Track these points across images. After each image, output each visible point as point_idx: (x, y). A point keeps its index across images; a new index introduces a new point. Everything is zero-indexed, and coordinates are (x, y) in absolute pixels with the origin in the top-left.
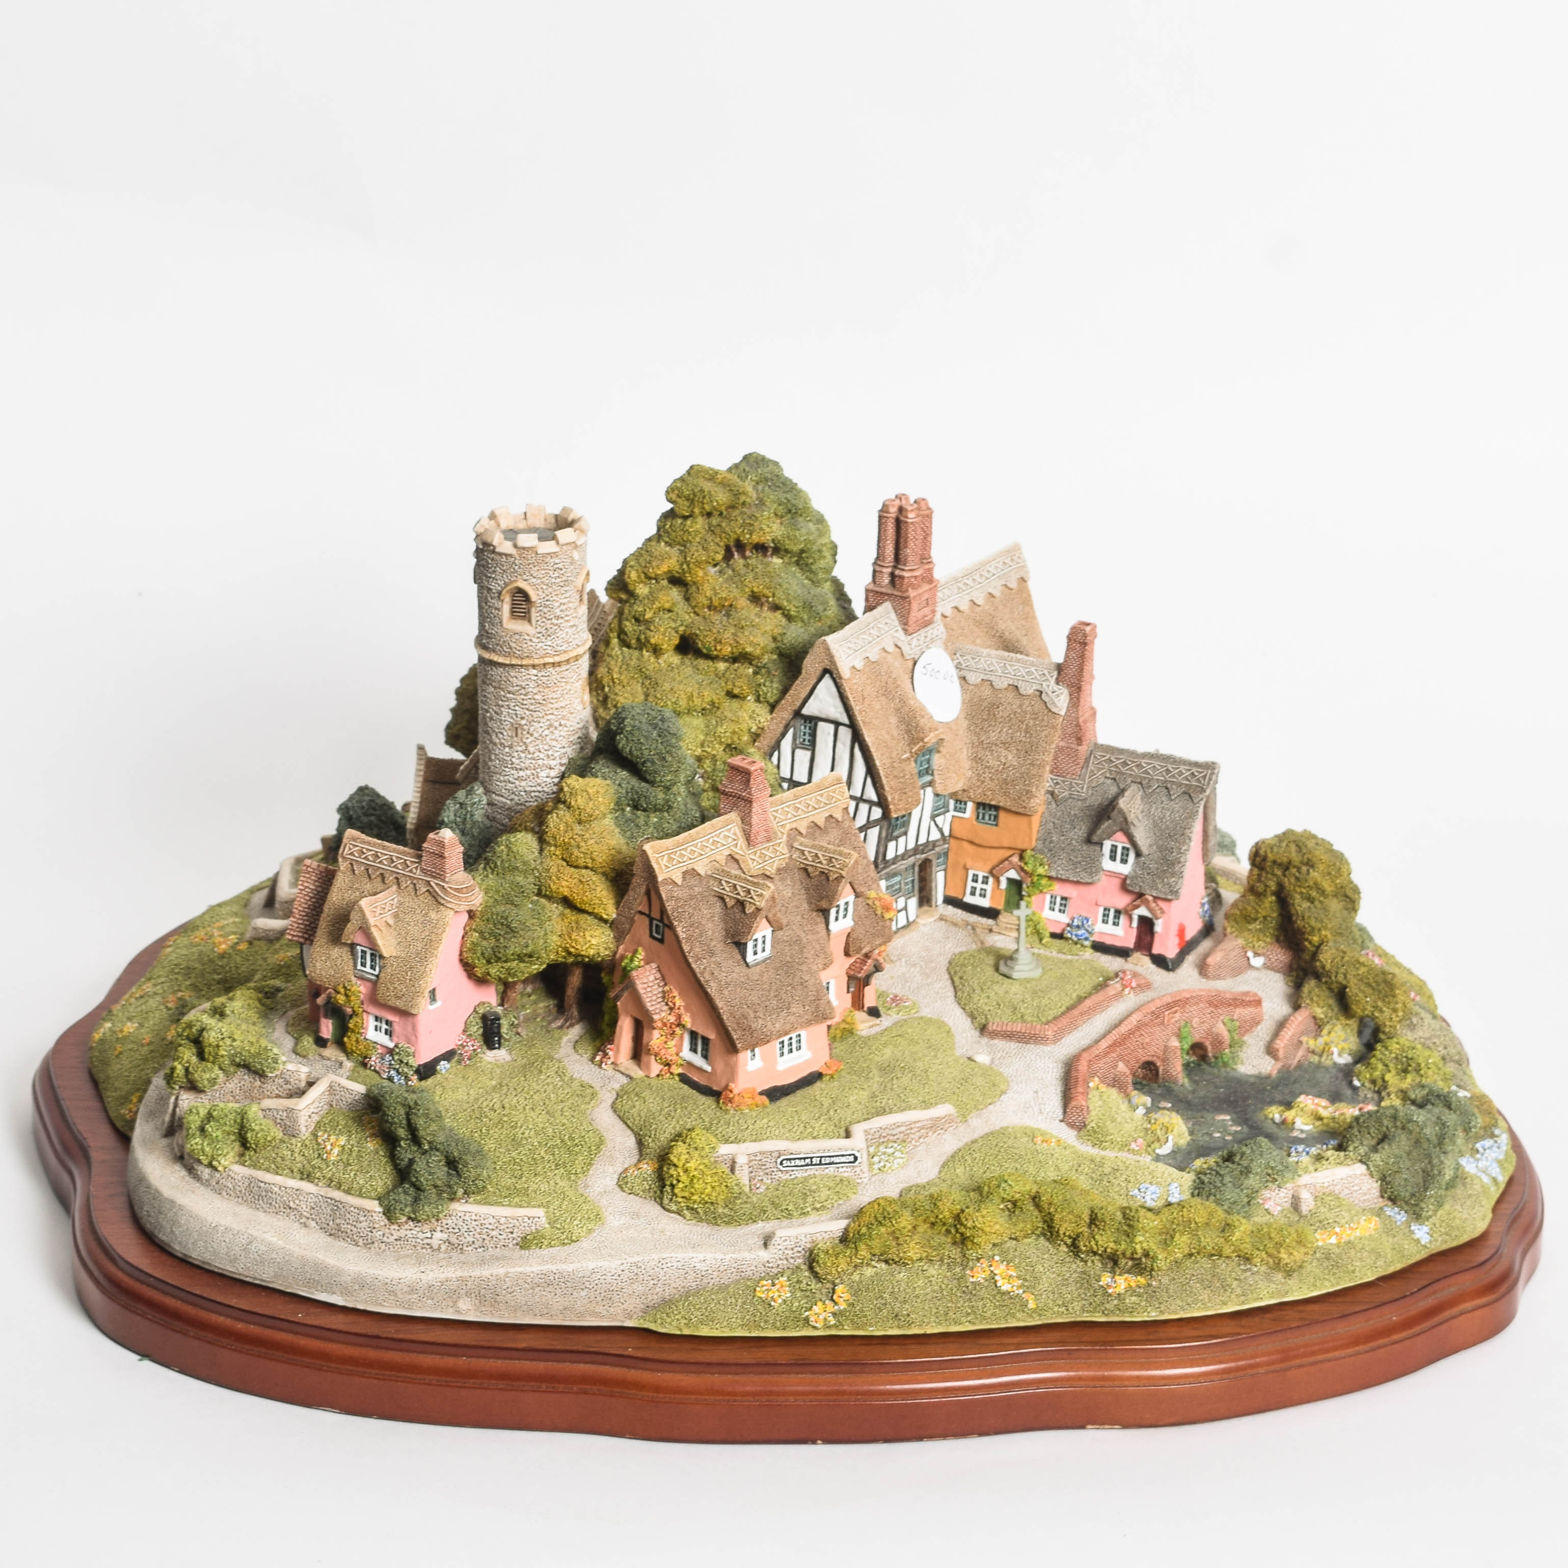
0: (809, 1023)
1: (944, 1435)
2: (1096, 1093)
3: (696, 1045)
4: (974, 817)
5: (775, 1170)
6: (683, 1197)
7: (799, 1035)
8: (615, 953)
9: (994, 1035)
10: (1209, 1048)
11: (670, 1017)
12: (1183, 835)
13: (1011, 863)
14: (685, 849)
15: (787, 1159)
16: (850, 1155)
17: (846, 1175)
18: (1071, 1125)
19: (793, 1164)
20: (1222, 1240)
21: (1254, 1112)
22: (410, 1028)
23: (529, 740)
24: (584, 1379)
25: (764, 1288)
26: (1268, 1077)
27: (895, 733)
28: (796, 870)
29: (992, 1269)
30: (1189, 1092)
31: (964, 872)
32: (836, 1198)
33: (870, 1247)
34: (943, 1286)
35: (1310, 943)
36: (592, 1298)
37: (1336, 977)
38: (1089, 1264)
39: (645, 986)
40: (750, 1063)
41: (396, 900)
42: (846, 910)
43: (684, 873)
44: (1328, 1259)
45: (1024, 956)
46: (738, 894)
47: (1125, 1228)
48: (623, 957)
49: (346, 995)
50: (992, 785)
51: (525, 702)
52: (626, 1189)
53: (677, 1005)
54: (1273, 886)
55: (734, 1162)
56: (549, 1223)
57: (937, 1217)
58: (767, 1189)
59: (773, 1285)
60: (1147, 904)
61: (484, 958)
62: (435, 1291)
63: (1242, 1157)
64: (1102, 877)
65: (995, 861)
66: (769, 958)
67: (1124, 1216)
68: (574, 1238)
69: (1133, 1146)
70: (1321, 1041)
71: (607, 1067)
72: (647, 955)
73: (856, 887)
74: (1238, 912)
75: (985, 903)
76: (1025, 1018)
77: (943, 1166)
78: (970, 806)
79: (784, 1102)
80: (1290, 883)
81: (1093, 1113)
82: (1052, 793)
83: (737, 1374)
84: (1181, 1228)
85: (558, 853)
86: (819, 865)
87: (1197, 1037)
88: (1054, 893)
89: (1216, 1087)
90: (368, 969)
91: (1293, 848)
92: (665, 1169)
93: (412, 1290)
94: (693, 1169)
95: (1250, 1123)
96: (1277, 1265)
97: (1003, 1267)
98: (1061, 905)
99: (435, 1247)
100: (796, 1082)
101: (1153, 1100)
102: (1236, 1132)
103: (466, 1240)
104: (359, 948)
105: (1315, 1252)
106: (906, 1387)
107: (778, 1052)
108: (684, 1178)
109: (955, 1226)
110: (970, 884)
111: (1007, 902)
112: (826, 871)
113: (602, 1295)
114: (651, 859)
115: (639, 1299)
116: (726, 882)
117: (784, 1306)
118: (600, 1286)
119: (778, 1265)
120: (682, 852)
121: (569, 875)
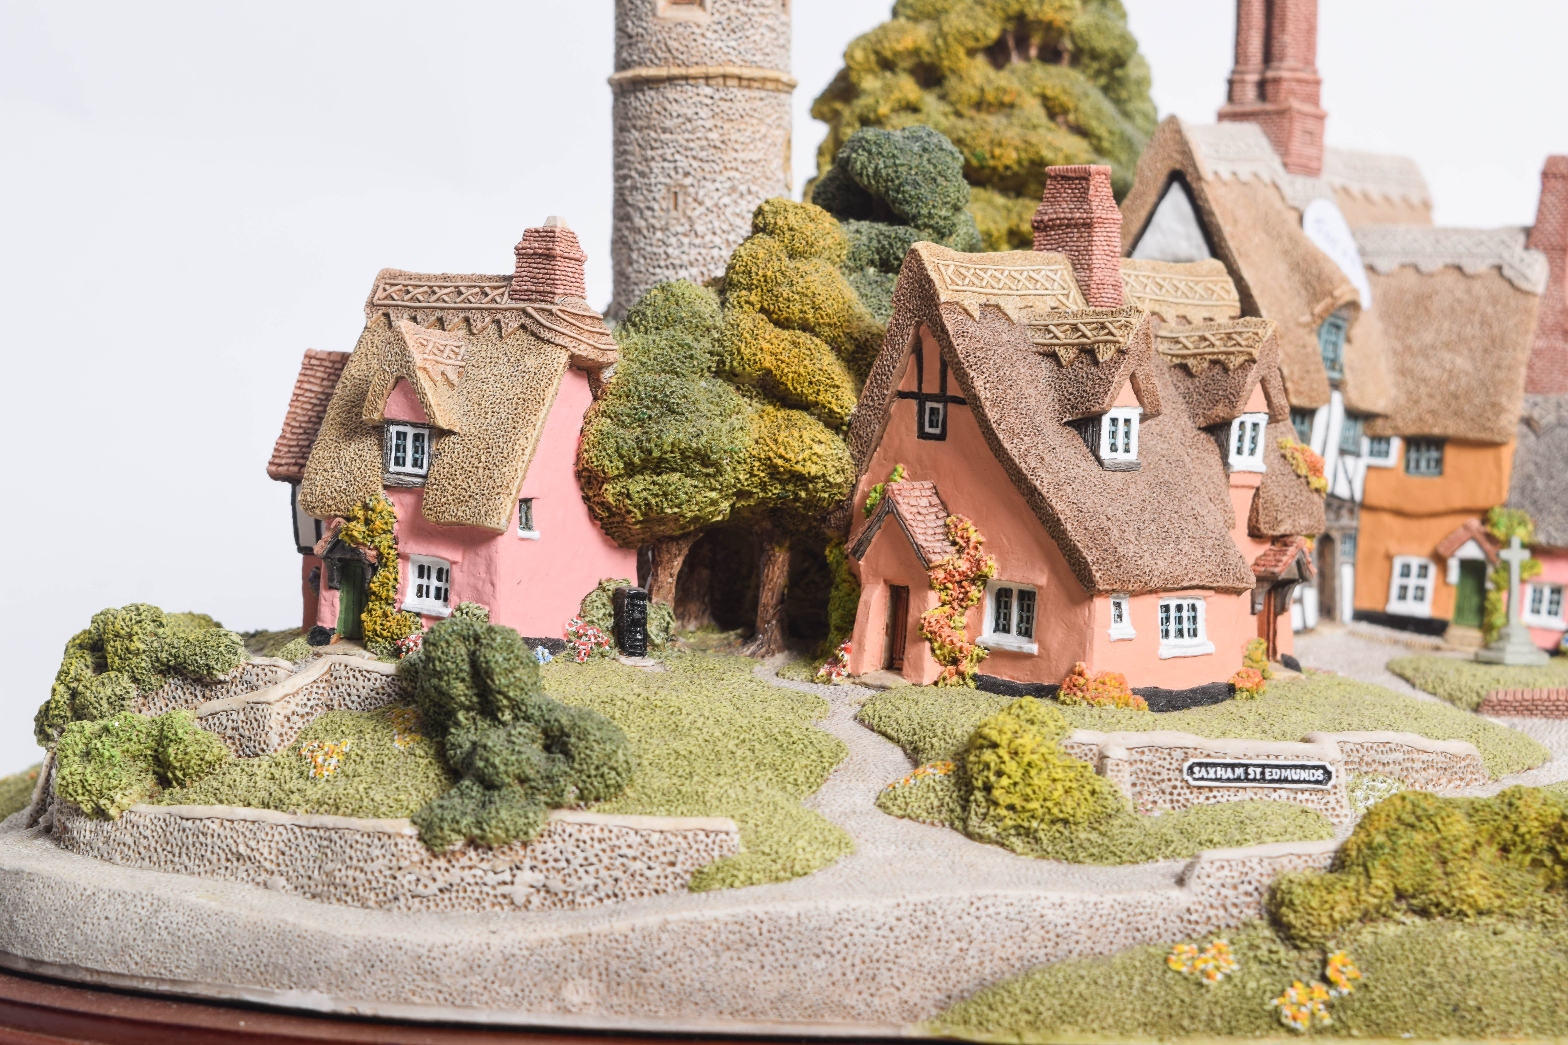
0: (1213, 581)
3: (1007, 617)
4: (1402, 467)
5: (1178, 784)
6: (1008, 808)
7: (1194, 607)
9: (1501, 709)
11: (960, 563)
13: (1466, 534)
14: (985, 271)
15: (1200, 765)
17: (1310, 806)
22: (482, 569)
23: (697, 213)
27: (1286, 285)
31: (1386, 565)
32: (1299, 834)
33: (1395, 873)
36: (837, 975)
39: (914, 510)
40: (1114, 624)
41: (463, 349)
42: (1254, 440)
43: (983, 305)
45: (1518, 638)
46: (1083, 337)
49: (368, 522)
50: (1434, 404)
51: (691, 145)
52: (895, 809)
53: (973, 541)
55: (1103, 757)
56: (748, 845)
58: (1167, 814)
59: (1202, 951)
61: (621, 457)
62: (517, 966)
65: (1439, 536)
66: (1135, 467)
68: (797, 868)
71: (840, 680)
72: (914, 468)
73: (1270, 394)
75: (1422, 610)
78: (1396, 445)
79: (1174, 713)
82: (1528, 422)
85: (753, 298)
86: (1207, 352)
88: (1539, 585)
90: (409, 468)
92: (972, 763)
93: (472, 967)
94: (1028, 749)
98: (1551, 602)
99: (520, 900)
100: (1190, 691)
103: (581, 884)
104: (393, 429)
107: (1159, 625)
108: (1011, 767)
110: (1397, 581)
111: (1460, 611)
112: (1222, 358)
113: (857, 970)
114: (927, 265)
115: (930, 981)
116: (1057, 326)
117: (1228, 987)
118: (852, 949)
119: (1209, 918)
120: (978, 271)
121: (773, 335)
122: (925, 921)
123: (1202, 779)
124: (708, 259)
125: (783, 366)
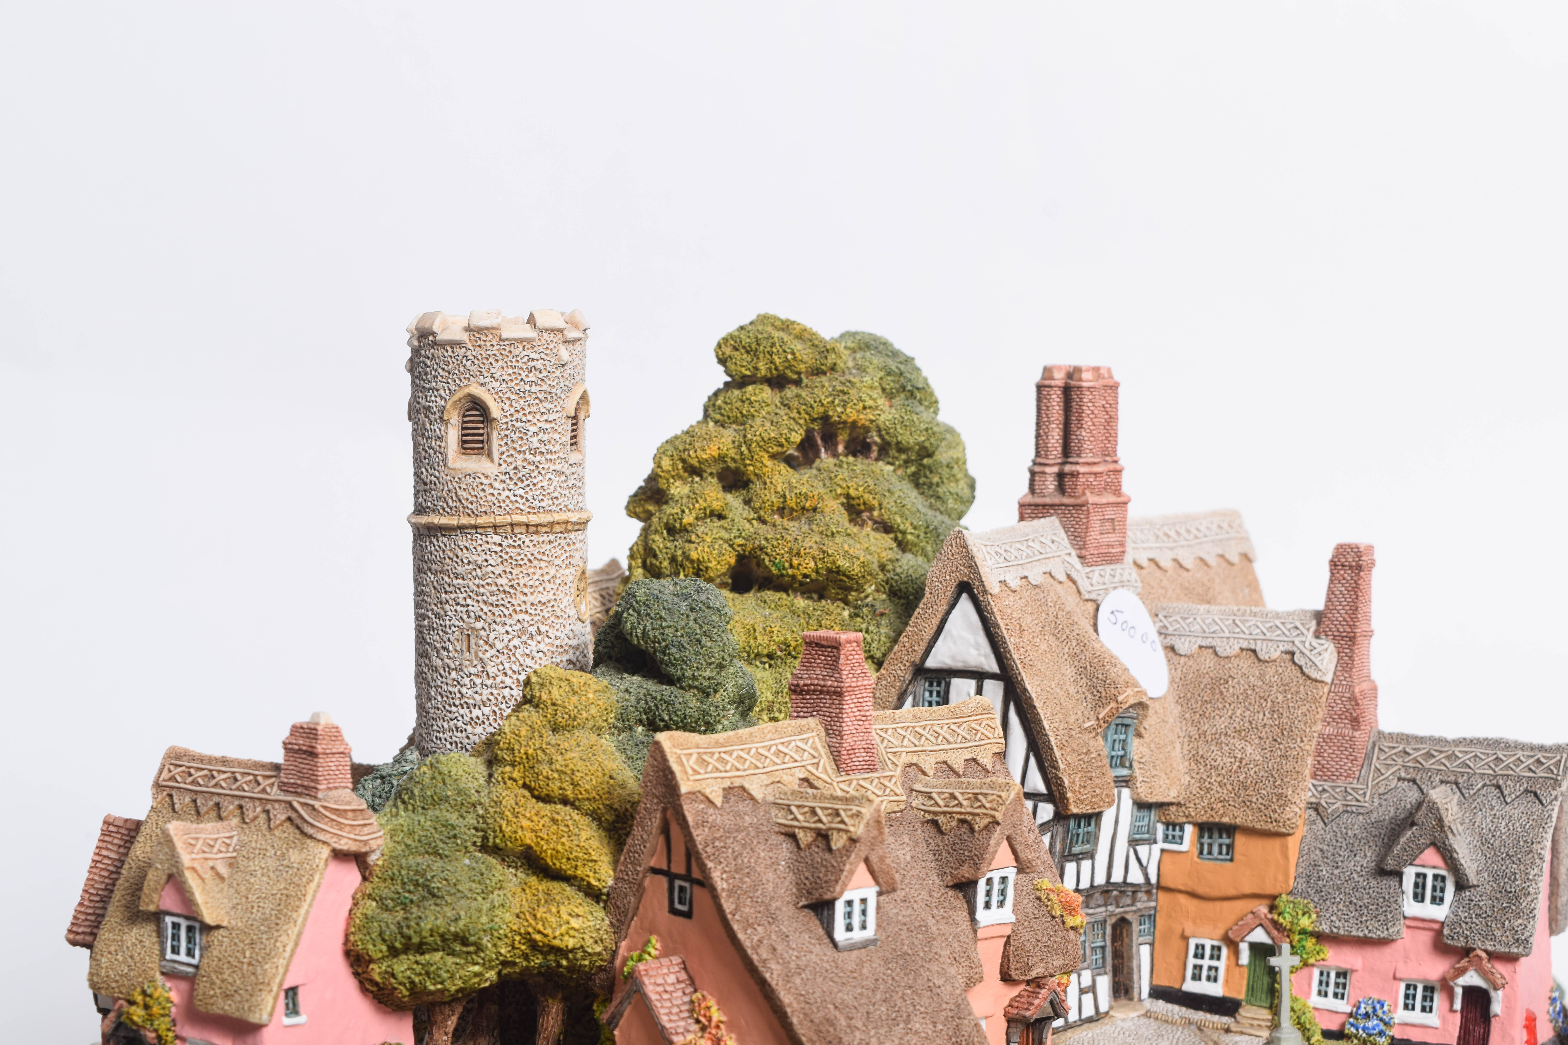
4: (1196, 852)
8: (613, 951)
11: (701, 1041)
12: (1531, 851)
13: (1255, 919)
14: (730, 753)
23: (488, 655)
27: (1072, 691)
28: (918, 825)
31: (1182, 944)
39: (660, 989)
41: (235, 840)
42: (1003, 892)
43: (727, 789)
46: (819, 822)
48: (626, 959)
49: (146, 1007)
50: (1224, 793)
51: (482, 590)
53: (715, 1021)
60: (1477, 966)
61: (384, 940)
65: (1230, 920)
66: (874, 944)
72: (664, 948)
75: (1216, 990)
78: (1189, 829)
82: (1316, 807)
85: (516, 775)
86: (957, 810)
90: (183, 957)
98: (1337, 985)
104: (169, 920)
110: (1191, 961)
111: (1252, 988)
112: (969, 818)
114: (669, 757)
116: (798, 807)
120: (723, 755)
121: (533, 812)
124: (500, 698)
125: (542, 843)
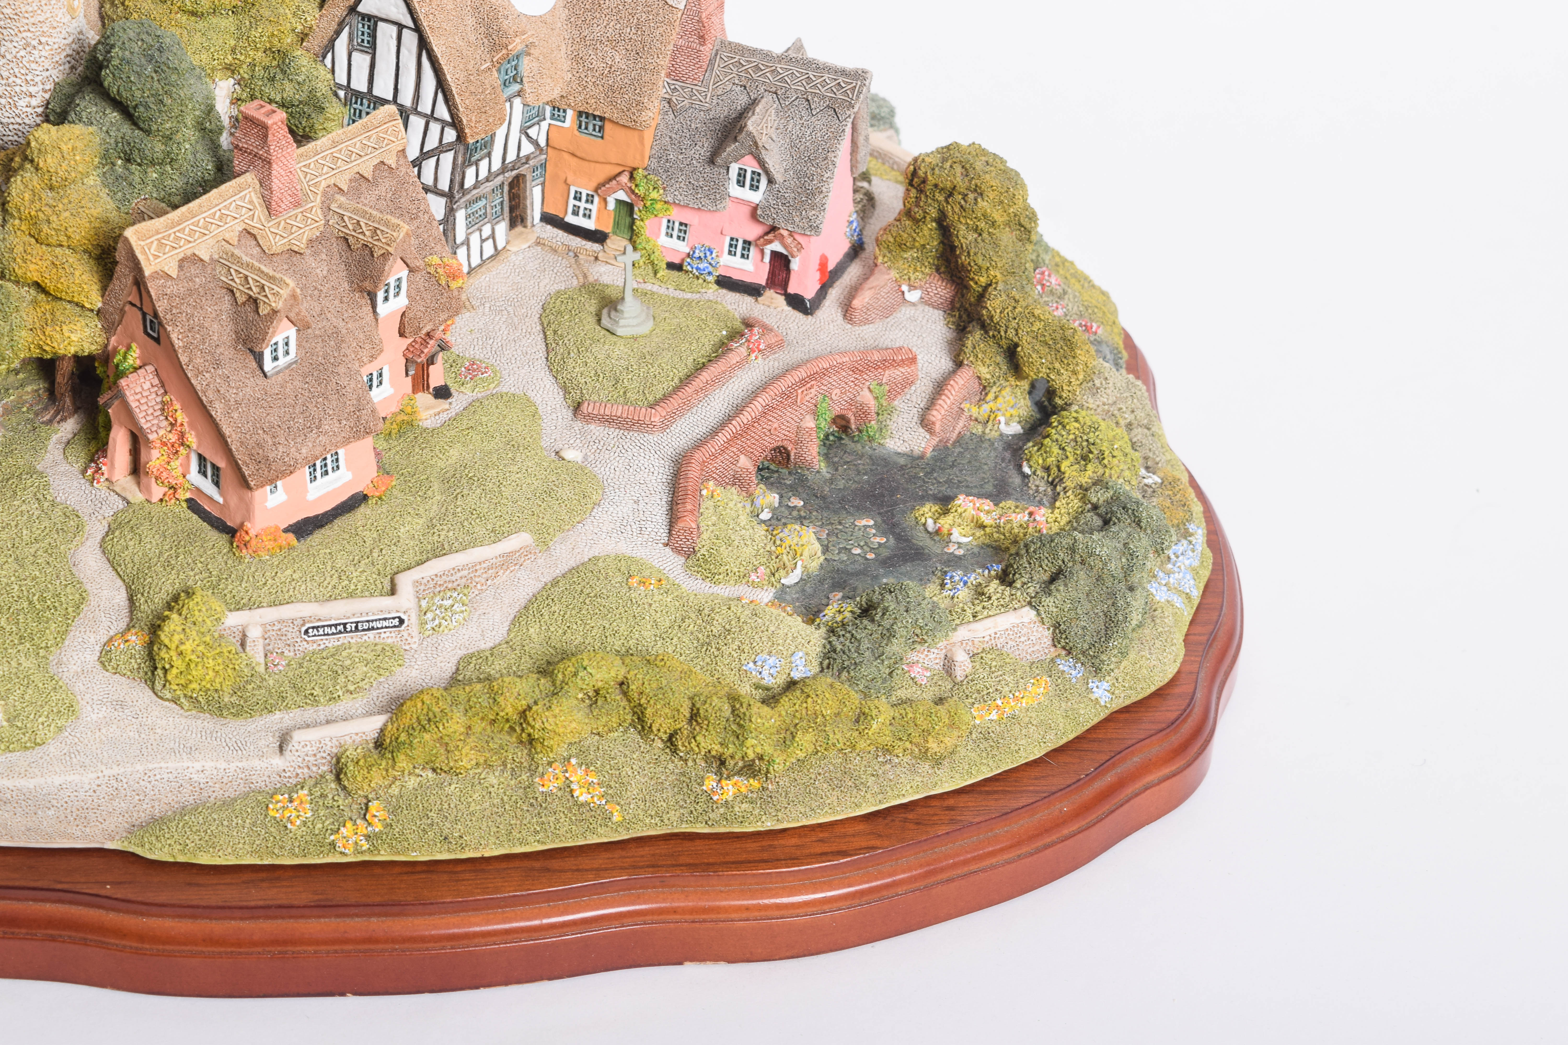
0: (347, 441)
1: (507, 982)
2: (710, 503)
3: (205, 466)
4: (576, 127)
5: (298, 640)
6: (178, 685)
7: (336, 453)
8: (106, 346)
9: (589, 418)
10: (852, 421)
11: (170, 436)
12: (826, 158)
13: (619, 183)
14: (181, 230)
15: (313, 628)
16: (394, 618)
17: (389, 641)
18: (677, 551)
19: (321, 632)
20: (856, 734)
21: (904, 512)
24: (51, 922)
25: (279, 805)
26: (921, 457)
27: (472, 38)
28: (333, 240)
29: (567, 775)
30: (826, 481)
31: (566, 187)
32: (375, 675)
33: (411, 757)
34: (505, 798)
35: (976, 283)
36: (62, 817)
37: (1006, 332)
38: (690, 763)
39: (139, 396)
40: (270, 497)
42: (399, 287)
43: (182, 261)
44: (986, 739)
45: (631, 307)
46: (250, 289)
47: (734, 727)
48: (115, 351)
50: (596, 92)
52: (110, 668)
53: (179, 421)
54: (934, 213)
55: (245, 636)
56: (8, 720)
57: (497, 714)
58: (288, 665)
59: (291, 801)
60: (781, 239)
63: (884, 614)
64: (728, 202)
65: (601, 178)
66: (295, 362)
67: (733, 711)
68: (38, 740)
69: (753, 577)
70: (986, 407)
71: (101, 486)
72: (142, 352)
73: (408, 261)
74: (892, 240)
75: (589, 225)
76: (628, 395)
77: (513, 623)
78: (570, 113)
79: (318, 537)
80: (954, 212)
81: (705, 536)
82: (669, 102)
83: (241, 919)
84: (804, 723)
85: (23, 228)
86: (361, 236)
87: (837, 410)
88: (672, 219)
89: (859, 473)
91: (958, 169)
92: (155, 648)
94: (189, 652)
95: (897, 531)
96: (924, 754)
97: (580, 772)
98: (680, 231)
100: (333, 509)
101: (781, 497)
102: (880, 544)
105: (971, 733)
106: (456, 931)
107: (308, 478)
109: (521, 724)
110: (572, 202)
111: (617, 224)
113: (74, 814)
114: (135, 248)
115: (121, 818)
116: (236, 271)
117: (304, 829)
118: (70, 804)
119: (297, 774)
120: (178, 234)
121: (38, 258)
122: (116, 785)
123: (315, 635)
124: (13, 93)
125: (46, 281)
